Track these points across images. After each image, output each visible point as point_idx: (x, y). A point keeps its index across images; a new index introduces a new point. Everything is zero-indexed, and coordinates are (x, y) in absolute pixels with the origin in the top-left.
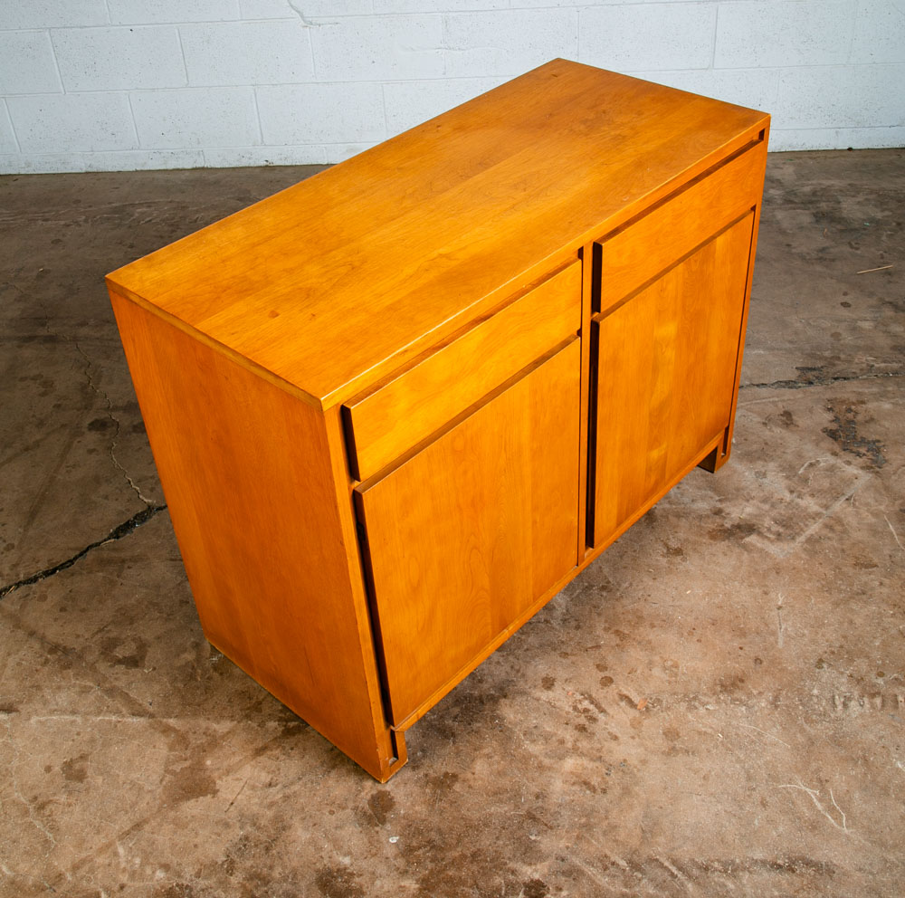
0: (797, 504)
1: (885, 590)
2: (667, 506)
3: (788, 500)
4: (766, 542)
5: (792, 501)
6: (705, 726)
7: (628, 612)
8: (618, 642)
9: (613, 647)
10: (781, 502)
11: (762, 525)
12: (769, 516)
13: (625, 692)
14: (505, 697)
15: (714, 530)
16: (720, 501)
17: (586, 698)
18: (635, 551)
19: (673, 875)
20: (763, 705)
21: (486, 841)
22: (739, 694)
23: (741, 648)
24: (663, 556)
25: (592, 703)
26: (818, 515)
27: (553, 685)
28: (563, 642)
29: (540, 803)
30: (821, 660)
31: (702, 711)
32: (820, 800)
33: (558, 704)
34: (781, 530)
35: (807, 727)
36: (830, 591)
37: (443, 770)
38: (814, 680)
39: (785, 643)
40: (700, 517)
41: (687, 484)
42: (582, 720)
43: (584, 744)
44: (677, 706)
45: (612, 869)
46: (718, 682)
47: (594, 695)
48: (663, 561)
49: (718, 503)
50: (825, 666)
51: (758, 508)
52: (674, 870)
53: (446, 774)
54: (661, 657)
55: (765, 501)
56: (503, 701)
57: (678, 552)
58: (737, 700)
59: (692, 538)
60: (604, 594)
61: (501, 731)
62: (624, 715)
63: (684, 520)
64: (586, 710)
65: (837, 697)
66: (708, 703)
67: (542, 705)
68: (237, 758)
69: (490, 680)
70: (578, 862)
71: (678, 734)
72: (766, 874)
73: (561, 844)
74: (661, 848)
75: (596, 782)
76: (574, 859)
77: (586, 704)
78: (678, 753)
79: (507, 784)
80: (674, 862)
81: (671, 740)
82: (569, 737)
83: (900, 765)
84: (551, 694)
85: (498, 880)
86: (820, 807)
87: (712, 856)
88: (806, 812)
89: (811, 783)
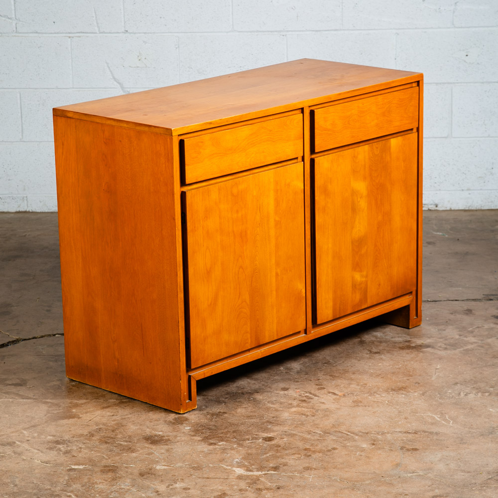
0: (463, 339)
2: (374, 339)
3: (457, 338)
4: (436, 350)
5: (460, 338)
6: (377, 399)
7: (340, 370)
8: (331, 378)
9: (327, 379)
10: (452, 339)
11: (436, 345)
12: (442, 343)
13: (332, 391)
14: (257, 393)
15: (403, 346)
16: (411, 338)
19: (348, 435)
20: (416, 394)
21: (242, 428)
22: (402, 392)
23: (408, 380)
24: (367, 354)
25: (311, 394)
26: (475, 343)
27: (288, 389)
28: (296, 378)
29: (275, 419)
30: (457, 383)
31: (377, 396)
32: (439, 418)
33: (290, 394)
34: (448, 347)
35: (440, 401)
36: (471, 365)
37: (218, 411)
38: (450, 388)
39: (436, 378)
40: (395, 343)
41: (390, 332)
42: (304, 398)
43: (304, 404)
44: (363, 395)
45: (313, 434)
46: (390, 388)
47: (313, 392)
49: (409, 338)
50: (459, 385)
51: (436, 340)
52: (349, 434)
53: (220, 412)
54: (357, 382)
55: (441, 338)
57: (377, 353)
58: (400, 393)
59: (388, 349)
60: (326, 365)
61: (254, 401)
62: (330, 397)
63: (384, 343)
64: (307, 396)
65: (462, 393)
66: (382, 394)
67: (280, 395)
68: (92, 409)
69: (249, 388)
70: (294, 432)
71: (361, 402)
72: (400, 434)
73: (285, 428)
74: (343, 429)
75: (309, 414)
76: (292, 432)
77: (307, 394)
78: (359, 406)
79: (256, 414)
80: (349, 432)
81: (357, 403)
82: (295, 403)
83: (491, 410)
84: (286, 392)
85: (247, 437)
86: (439, 419)
87: (371, 430)
88: (430, 420)
89: (436, 414)
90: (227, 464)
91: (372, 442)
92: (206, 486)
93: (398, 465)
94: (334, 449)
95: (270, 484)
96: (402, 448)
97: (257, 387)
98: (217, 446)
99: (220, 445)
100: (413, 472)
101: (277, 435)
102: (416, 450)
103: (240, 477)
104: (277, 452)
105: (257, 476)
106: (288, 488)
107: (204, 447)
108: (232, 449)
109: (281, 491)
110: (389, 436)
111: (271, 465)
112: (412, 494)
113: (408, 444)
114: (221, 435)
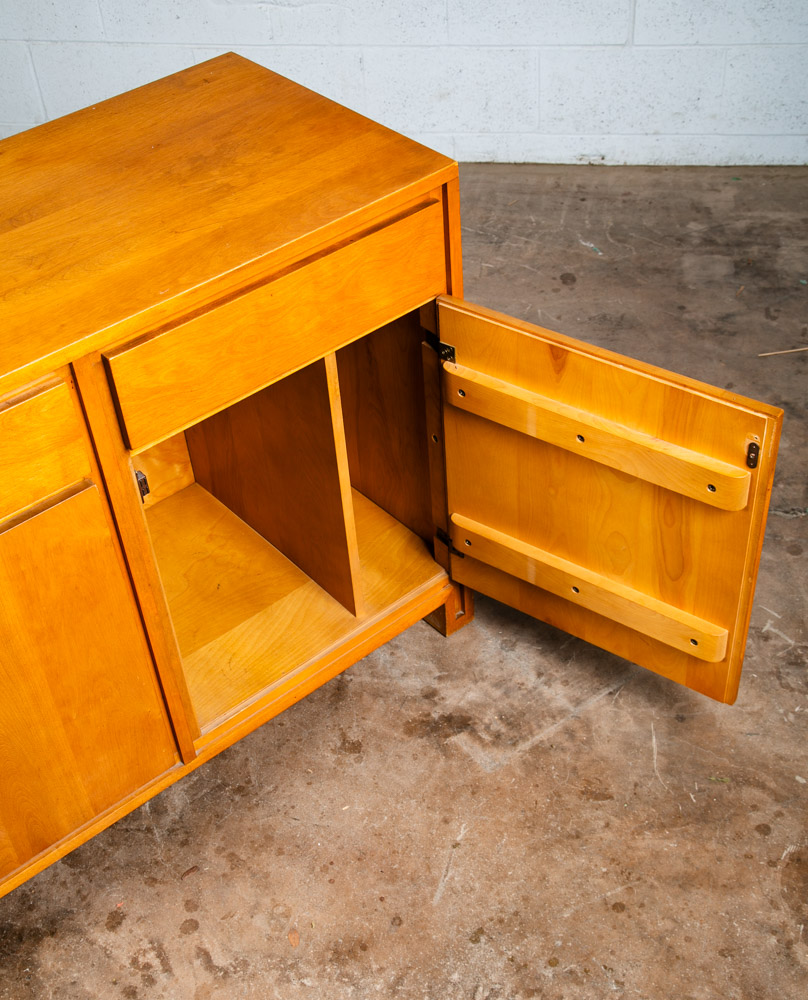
0: (540, 694)
1: (609, 836)
2: (367, 679)
3: (530, 686)
5: (535, 688)
7: (257, 828)
8: (227, 870)
9: (217, 878)
10: (520, 688)
11: (481, 720)
12: (496, 707)
13: (207, 946)
14: (53, 934)
15: (414, 720)
16: (440, 678)
17: (153, 949)
18: (300, 740)
20: (378, 987)
22: (353, 969)
23: (382, 899)
24: (334, 751)
25: (159, 956)
26: (562, 712)
27: (120, 923)
28: (157, 863)
30: (481, 931)
33: (115, 952)
34: (503, 730)
36: (531, 829)
38: (460, 960)
39: (443, 898)
40: (404, 700)
41: (406, 650)
44: (266, 974)
46: (332, 944)
47: (166, 945)
48: (331, 758)
49: (436, 681)
50: (483, 939)
51: (487, 694)
54: (273, 900)
55: (497, 685)
56: (49, 941)
57: (356, 747)
58: (347, 975)
59: (382, 728)
61: (28, 984)
62: (192, 979)
63: (382, 702)
64: (148, 966)
65: (481, 989)
66: (307, 976)
67: (94, 951)
69: (44, 907)
77: (151, 957)
84: (111, 937)
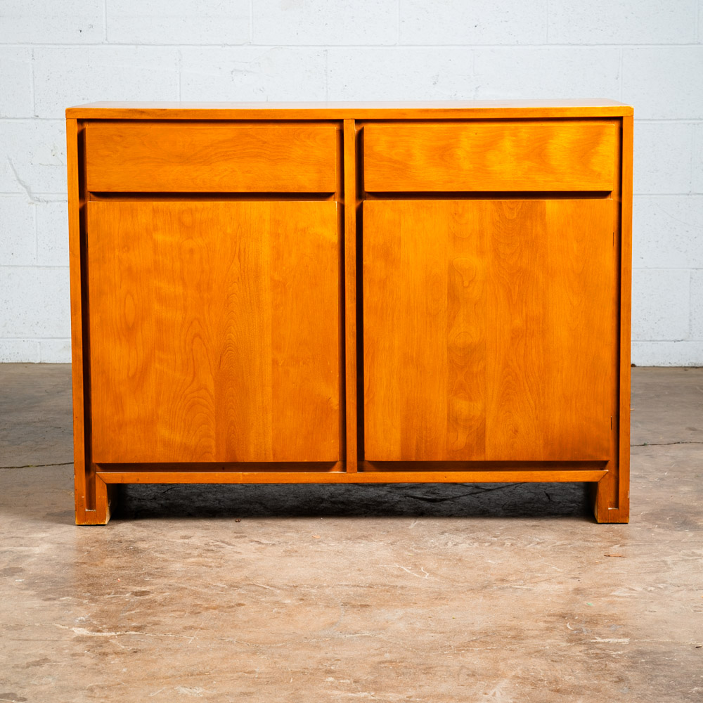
6: (322, 549)
8: (259, 526)
13: (256, 540)
14: (143, 541)
19: (265, 588)
21: (104, 581)
27: (190, 538)
31: (323, 545)
33: (191, 543)
38: (433, 538)
45: (212, 587)
70: (184, 586)
71: (296, 552)
72: (346, 588)
73: (172, 581)
74: (260, 582)
75: (213, 564)
76: (181, 585)
77: (218, 543)
78: (292, 556)
79: (132, 565)
80: (268, 585)
81: (289, 553)
82: (196, 553)
83: (489, 561)
84: (186, 541)
85: (109, 591)
86: (409, 571)
87: (302, 583)
88: (395, 573)
89: (406, 566)
90: (64, 623)
91: (301, 597)
92: (19, 650)
93: (333, 624)
94: (240, 605)
95: (123, 647)
96: (345, 604)
97: (145, 534)
98: (56, 602)
99: (62, 601)
100: (356, 633)
101: (156, 589)
102: (366, 606)
103: (80, 640)
104: (149, 609)
105: (106, 637)
106: (151, 652)
107: (37, 603)
108: (80, 604)
109: (139, 655)
110: (328, 591)
111: (134, 624)
112: (347, 659)
113: (355, 600)
114: (69, 589)
